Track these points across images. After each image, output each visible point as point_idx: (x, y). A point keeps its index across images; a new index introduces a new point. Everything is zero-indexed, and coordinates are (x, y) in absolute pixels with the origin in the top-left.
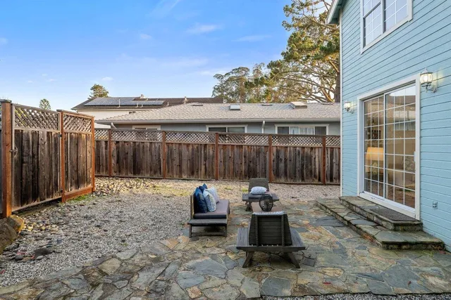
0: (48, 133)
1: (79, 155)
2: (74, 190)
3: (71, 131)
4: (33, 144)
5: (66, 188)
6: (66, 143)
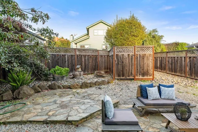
0: (128, 55)
1: (144, 63)
2: (141, 77)
3: (140, 53)
4: (122, 58)
5: (137, 75)
6: (137, 58)
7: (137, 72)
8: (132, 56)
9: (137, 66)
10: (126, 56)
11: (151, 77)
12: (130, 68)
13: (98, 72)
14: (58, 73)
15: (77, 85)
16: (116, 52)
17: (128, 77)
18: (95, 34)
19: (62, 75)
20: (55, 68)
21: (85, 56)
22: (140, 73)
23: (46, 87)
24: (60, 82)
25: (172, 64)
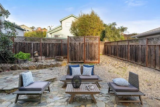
1: (92, 50)
2: (89, 61)
3: (89, 42)
4: (74, 46)
5: (86, 60)
6: (87, 46)
7: (87, 57)
8: (82, 44)
9: (86, 52)
10: (78, 44)
11: (98, 61)
12: (81, 53)
13: (58, 57)
14: (20, 57)
15: (34, 67)
16: (69, 41)
17: (79, 61)
18: (67, 26)
19: (24, 59)
20: (19, 53)
21: (49, 44)
22: (89, 58)
23: (8, 68)
24: (22, 64)
25: (120, 51)
